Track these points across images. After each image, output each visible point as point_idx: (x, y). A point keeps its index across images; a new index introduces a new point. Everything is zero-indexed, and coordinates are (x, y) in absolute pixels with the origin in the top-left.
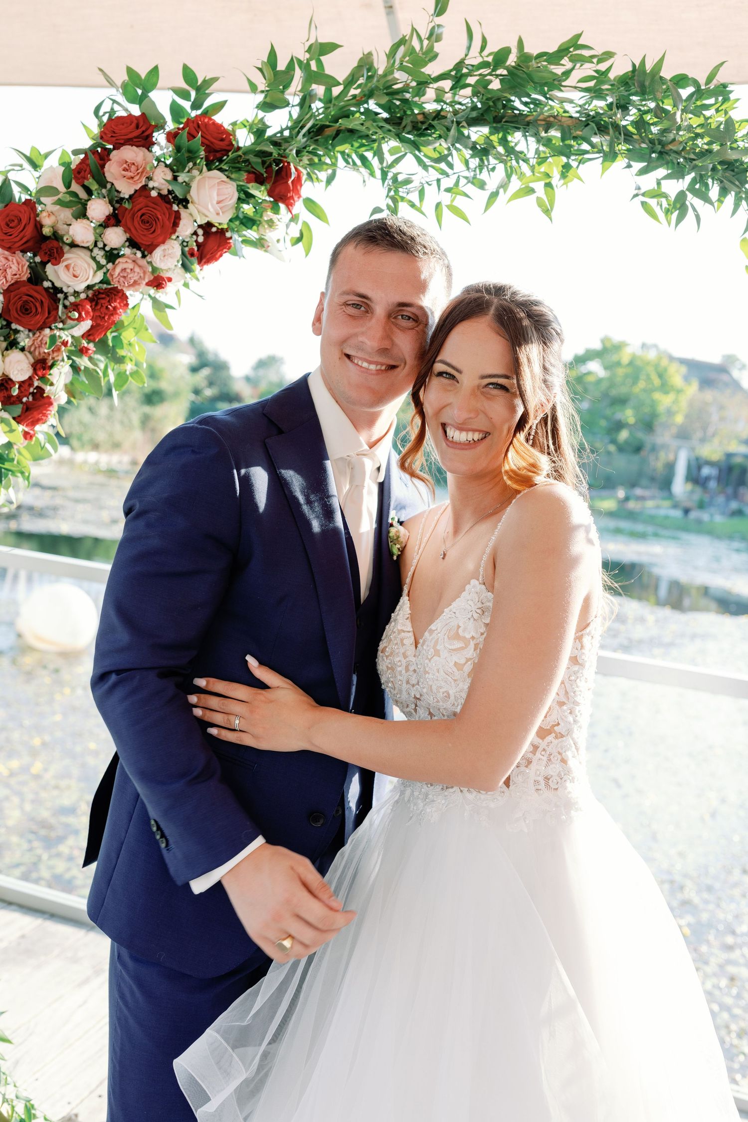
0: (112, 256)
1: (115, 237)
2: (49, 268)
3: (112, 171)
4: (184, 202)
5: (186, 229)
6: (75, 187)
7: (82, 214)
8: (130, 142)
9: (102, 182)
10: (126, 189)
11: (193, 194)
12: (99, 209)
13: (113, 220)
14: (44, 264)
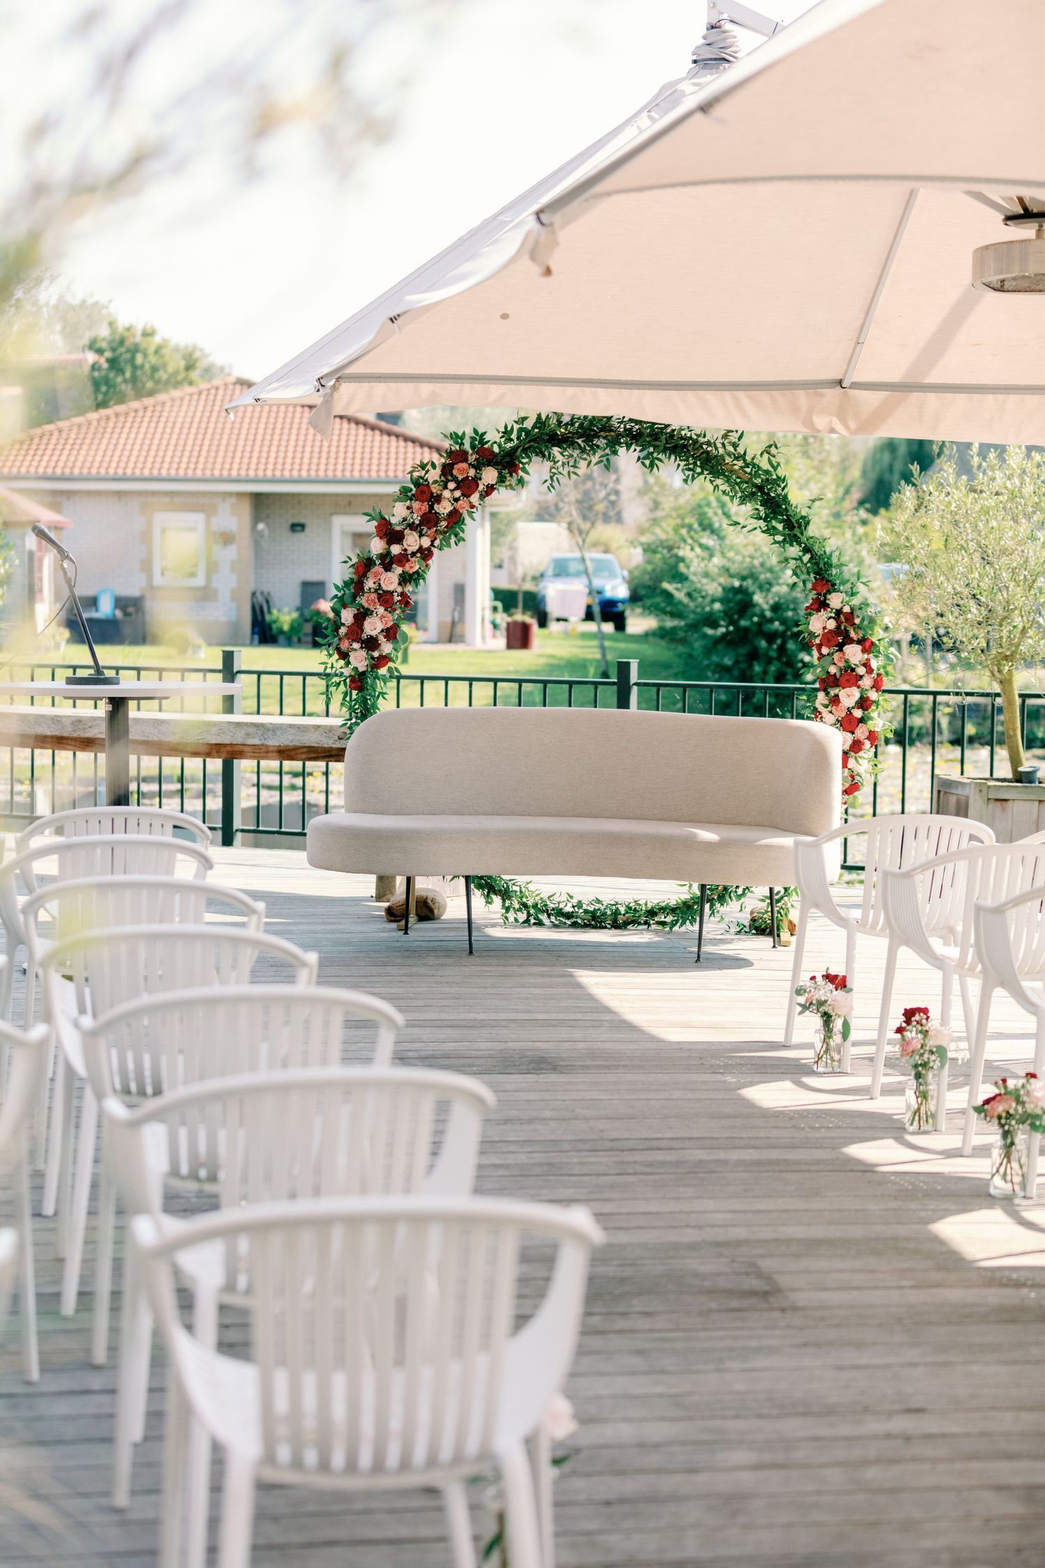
0: (456, 500)
1: (458, 494)
2: (436, 506)
3: (455, 472)
4: (480, 479)
5: (481, 487)
6: (443, 478)
7: (445, 487)
8: (462, 462)
9: (452, 475)
10: (460, 478)
11: (483, 476)
12: (452, 485)
13: (456, 488)
14: (433, 504)
